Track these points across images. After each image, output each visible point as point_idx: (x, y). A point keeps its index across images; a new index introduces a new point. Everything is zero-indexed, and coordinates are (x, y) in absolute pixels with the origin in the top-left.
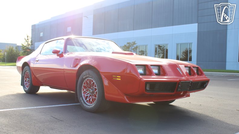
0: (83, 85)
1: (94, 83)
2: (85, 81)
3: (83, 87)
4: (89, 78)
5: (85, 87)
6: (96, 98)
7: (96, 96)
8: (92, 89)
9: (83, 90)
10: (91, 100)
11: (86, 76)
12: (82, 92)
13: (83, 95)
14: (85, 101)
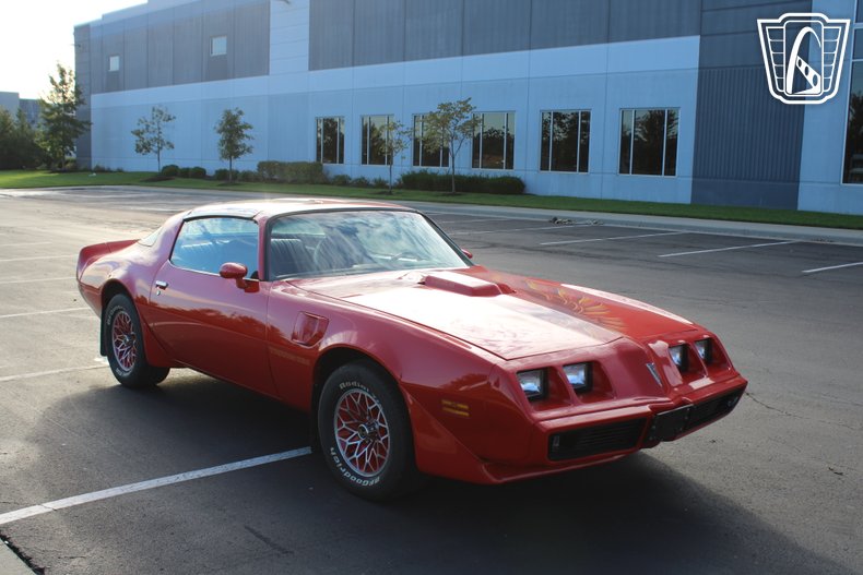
0: (339, 407)
1: (376, 409)
2: (344, 396)
3: (337, 414)
4: (361, 392)
5: (346, 417)
6: (386, 459)
7: (382, 452)
8: (369, 427)
9: (340, 424)
10: (367, 461)
11: (349, 384)
12: (337, 430)
13: (338, 438)
14: (347, 460)
